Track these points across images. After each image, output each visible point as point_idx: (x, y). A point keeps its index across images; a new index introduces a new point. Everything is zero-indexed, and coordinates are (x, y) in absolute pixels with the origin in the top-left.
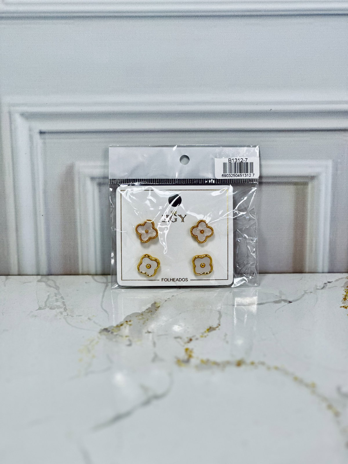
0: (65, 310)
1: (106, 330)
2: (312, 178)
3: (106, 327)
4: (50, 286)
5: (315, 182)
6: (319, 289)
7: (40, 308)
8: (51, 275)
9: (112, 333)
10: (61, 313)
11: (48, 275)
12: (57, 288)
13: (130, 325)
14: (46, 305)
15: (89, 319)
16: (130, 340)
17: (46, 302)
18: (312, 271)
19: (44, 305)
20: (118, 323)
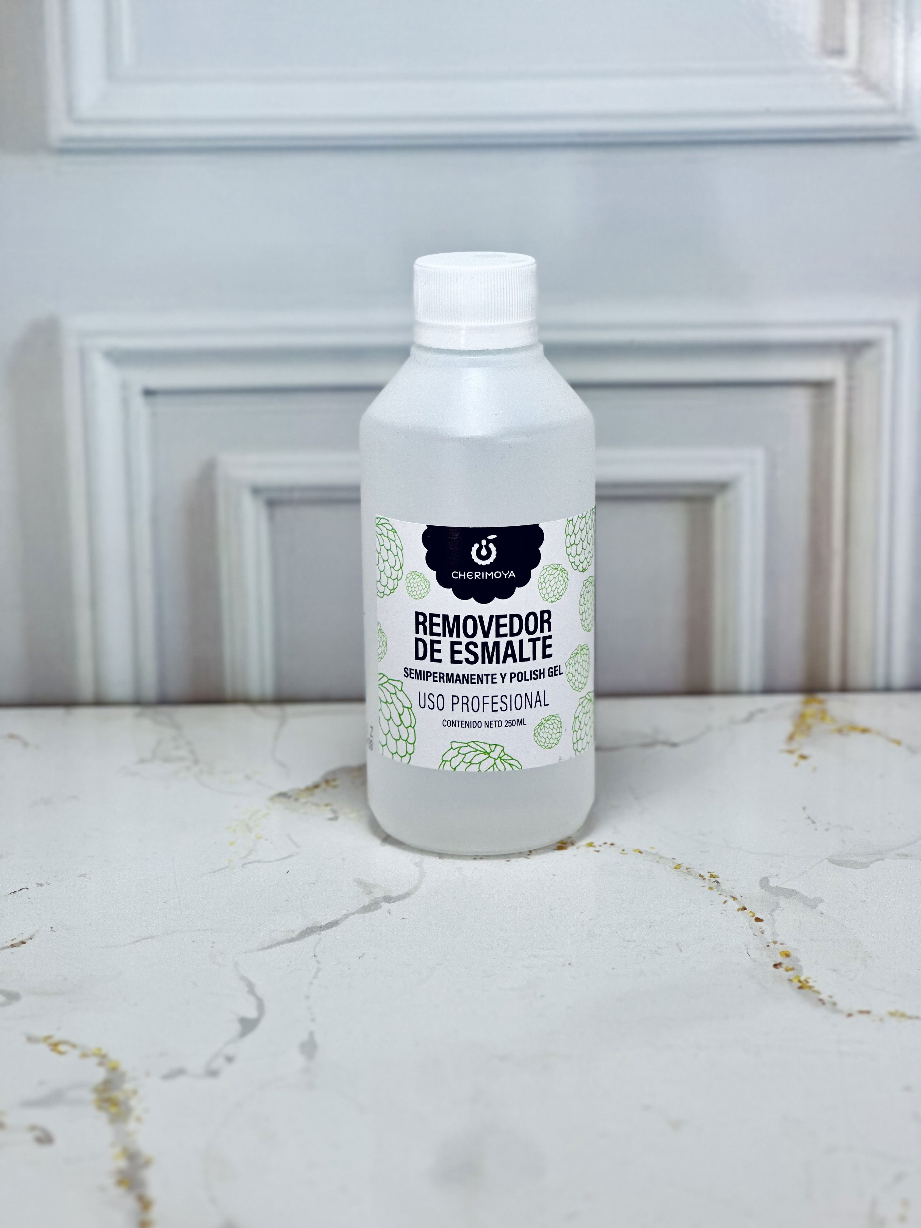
0: (196, 762)
1: (283, 795)
2: (723, 486)
3: (283, 789)
4: (162, 724)
5: (730, 495)
6: (737, 723)
7: (142, 761)
8: (164, 704)
9: (296, 800)
10: (188, 768)
11: (159, 704)
13: (335, 787)
14: (154, 756)
15: (248, 777)
16: (334, 812)
17: (154, 751)
19: (151, 756)
20: (309, 782)
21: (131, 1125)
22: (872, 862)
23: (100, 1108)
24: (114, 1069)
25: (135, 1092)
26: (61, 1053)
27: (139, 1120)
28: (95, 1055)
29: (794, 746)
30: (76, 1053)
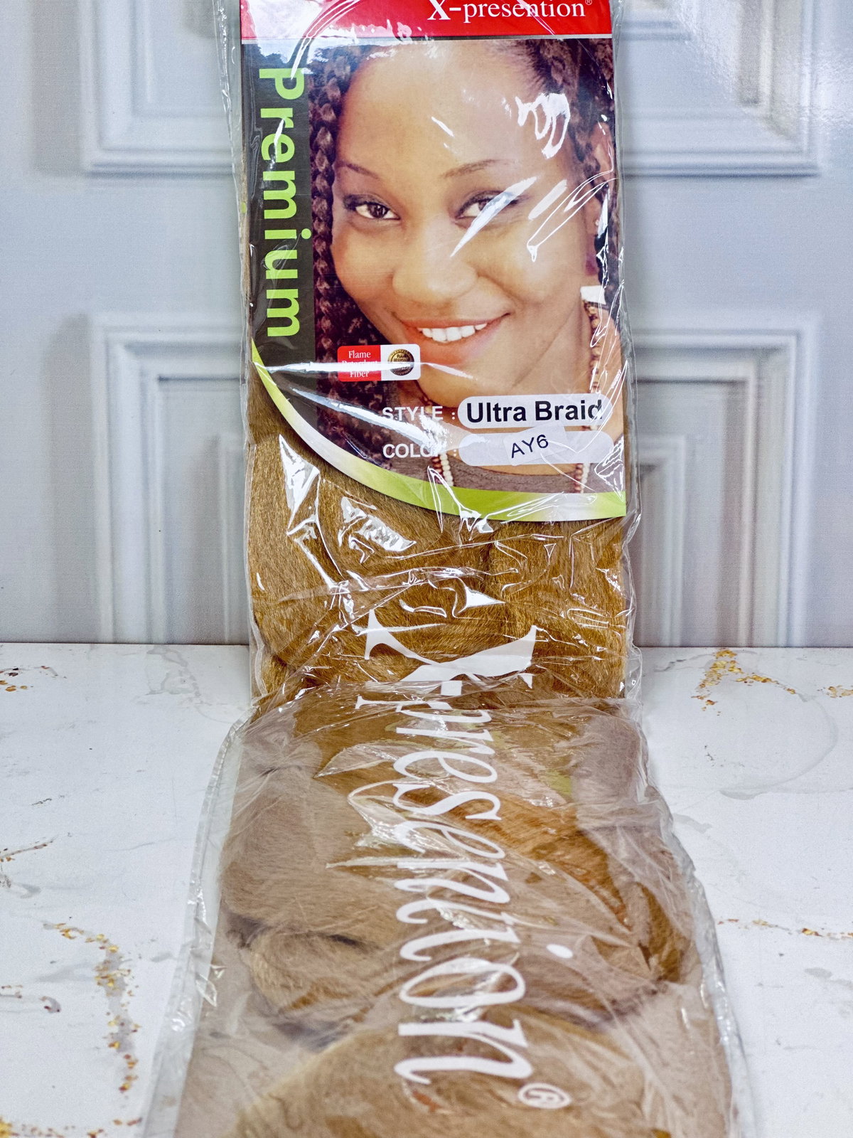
0: (198, 695)
4: (170, 660)
5: (656, 476)
6: (659, 671)
7: (153, 692)
8: (173, 644)
10: (191, 699)
11: (169, 644)
12: (184, 664)
14: (162, 689)
17: (163, 684)
18: (652, 642)
19: (160, 688)
21: (125, 998)
22: (756, 795)
23: (99, 984)
24: (113, 951)
25: (129, 971)
26: (70, 938)
27: (130, 992)
28: (98, 940)
29: (704, 692)
30: (85, 937)
